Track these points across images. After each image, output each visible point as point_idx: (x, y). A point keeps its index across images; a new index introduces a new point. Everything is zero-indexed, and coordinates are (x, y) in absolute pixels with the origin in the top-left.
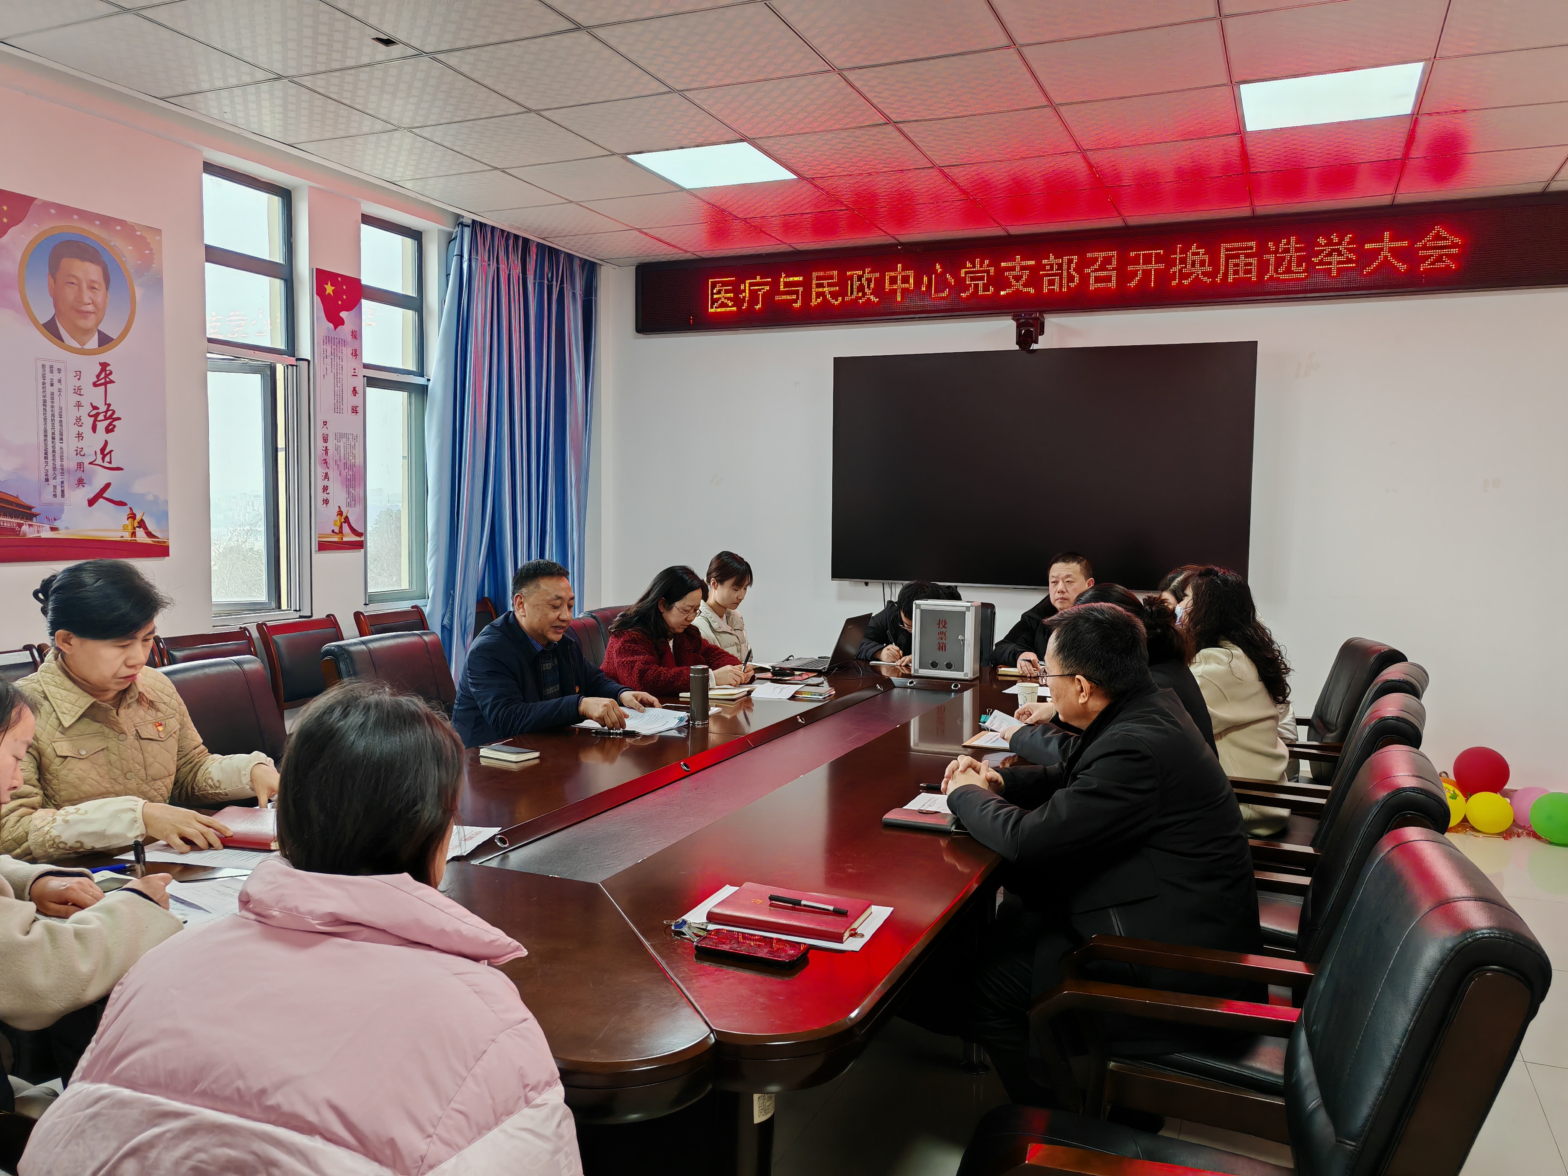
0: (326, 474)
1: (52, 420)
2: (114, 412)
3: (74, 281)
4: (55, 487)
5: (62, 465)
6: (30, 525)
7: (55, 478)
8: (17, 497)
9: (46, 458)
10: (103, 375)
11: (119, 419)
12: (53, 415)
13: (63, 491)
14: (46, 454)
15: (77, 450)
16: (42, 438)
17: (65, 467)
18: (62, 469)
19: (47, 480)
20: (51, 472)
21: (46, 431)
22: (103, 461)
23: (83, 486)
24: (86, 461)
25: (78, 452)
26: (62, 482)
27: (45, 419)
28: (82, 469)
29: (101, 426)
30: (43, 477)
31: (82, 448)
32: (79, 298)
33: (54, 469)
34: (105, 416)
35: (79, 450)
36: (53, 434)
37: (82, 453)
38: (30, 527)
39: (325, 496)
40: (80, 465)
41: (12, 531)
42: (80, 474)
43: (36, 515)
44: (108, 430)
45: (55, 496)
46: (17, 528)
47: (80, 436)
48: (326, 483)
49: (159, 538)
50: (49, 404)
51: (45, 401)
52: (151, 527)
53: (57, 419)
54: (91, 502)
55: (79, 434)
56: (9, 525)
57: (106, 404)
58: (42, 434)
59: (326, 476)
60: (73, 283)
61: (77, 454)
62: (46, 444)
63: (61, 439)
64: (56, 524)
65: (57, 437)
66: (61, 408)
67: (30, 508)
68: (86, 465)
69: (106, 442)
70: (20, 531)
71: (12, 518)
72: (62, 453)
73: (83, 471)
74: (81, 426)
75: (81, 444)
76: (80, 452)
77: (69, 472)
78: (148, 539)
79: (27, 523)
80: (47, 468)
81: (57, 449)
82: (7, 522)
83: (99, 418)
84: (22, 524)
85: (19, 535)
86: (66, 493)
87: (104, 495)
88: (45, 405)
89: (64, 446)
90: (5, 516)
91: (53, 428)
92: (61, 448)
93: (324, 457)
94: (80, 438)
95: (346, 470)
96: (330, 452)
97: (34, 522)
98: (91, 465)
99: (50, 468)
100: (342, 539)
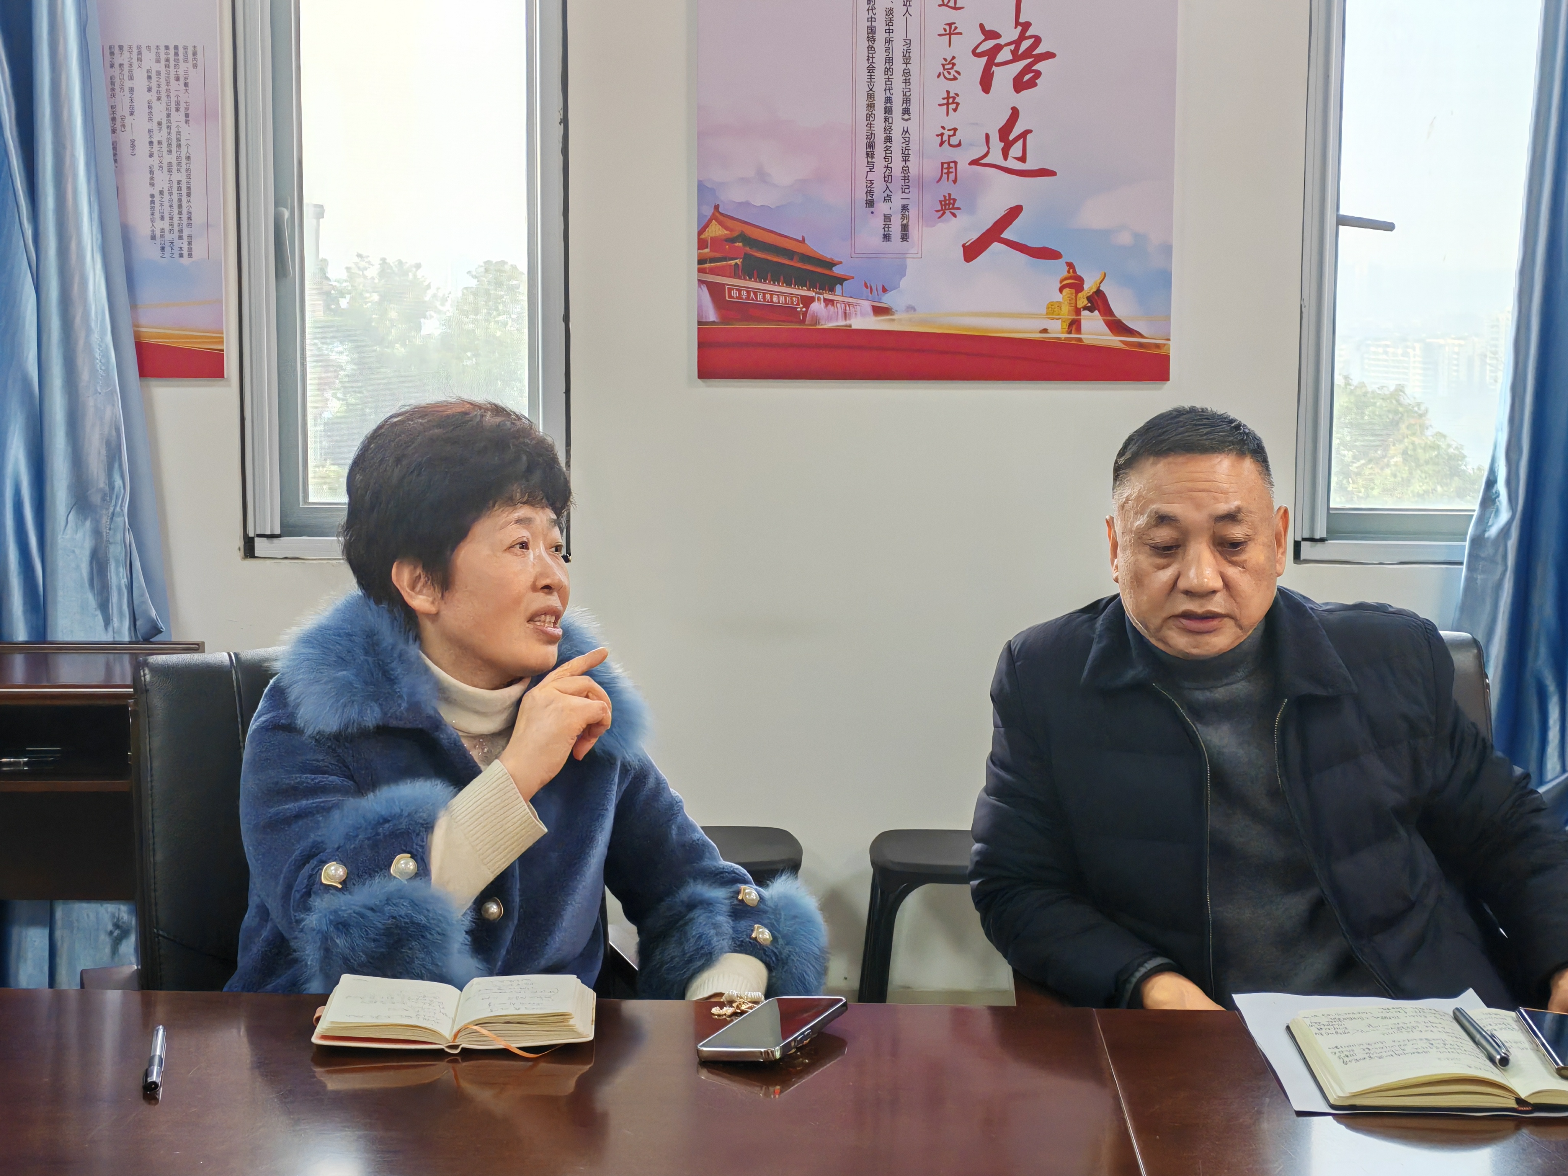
2: (1037, 40)
4: (887, 218)
5: (906, 170)
6: (827, 302)
7: (888, 199)
8: (803, 241)
9: (870, 154)
11: (1050, 55)
12: (889, 60)
13: (905, 228)
14: (871, 145)
15: (942, 135)
16: (863, 111)
17: (913, 171)
18: (906, 178)
19: (870, 203)
20: (879, 187)
21: (871, 96)
22: (1006, 157)
23: (954, 215)
24: (963, 158)
25: (945, 138)
26: (905, 208)
27: (871, 69)
28: (952, 176)
29: (1004, 76)
30: (862, 196)
31: (955, 130)
33: (888, 178)
34: (1014, 53)
35: (947, 133)
36: (888, 100)
37: (954, 141)
38: (826, 305)
40: (948, 169)
41: (788, 313)
43: (841, 280)
44: (1020, 85)
45: (887, 237)
46: (800, 308)
47: (950, 102)
49: (1141, 336)
50: (880, 35)
51: (872, 30)
52: (1121, 309)
53: (898, 66)
54: (972, 252)
55: (948, 98)
56: (782, 299)
57: (1017, 23)
58: (863, 102)
61: (942, 143)
62: (870, 125)
63: (906, 111)
64: (887, 300)
65: (898, 106)
66: (908, 43)
67: (831, 264)
68: (963, 167)
69: (1015, 114)
70: (805, 314)
71: (789, 284)
72: (907, 141)
73: (955, 181)
74: (955, 79)
75: (952, 121)
76: (949, 136)
77: (921, 184)
78: (1114, 341)
79: (822, 297)
80: (871, 176)
81: (896, 135)
82: (779, 294)
83: (1000, 58)
84: (812, 300)
85: (803, 322)
86: (913, 232)
87: (1004, 235)
88: (871, 38)
89: (913, 126)
90: (775, 280)
91: (888, 89)
92: (906, 131)
94: (952, 106)
97: (838, 295)
98: (975, 168)
99: (878, 175)
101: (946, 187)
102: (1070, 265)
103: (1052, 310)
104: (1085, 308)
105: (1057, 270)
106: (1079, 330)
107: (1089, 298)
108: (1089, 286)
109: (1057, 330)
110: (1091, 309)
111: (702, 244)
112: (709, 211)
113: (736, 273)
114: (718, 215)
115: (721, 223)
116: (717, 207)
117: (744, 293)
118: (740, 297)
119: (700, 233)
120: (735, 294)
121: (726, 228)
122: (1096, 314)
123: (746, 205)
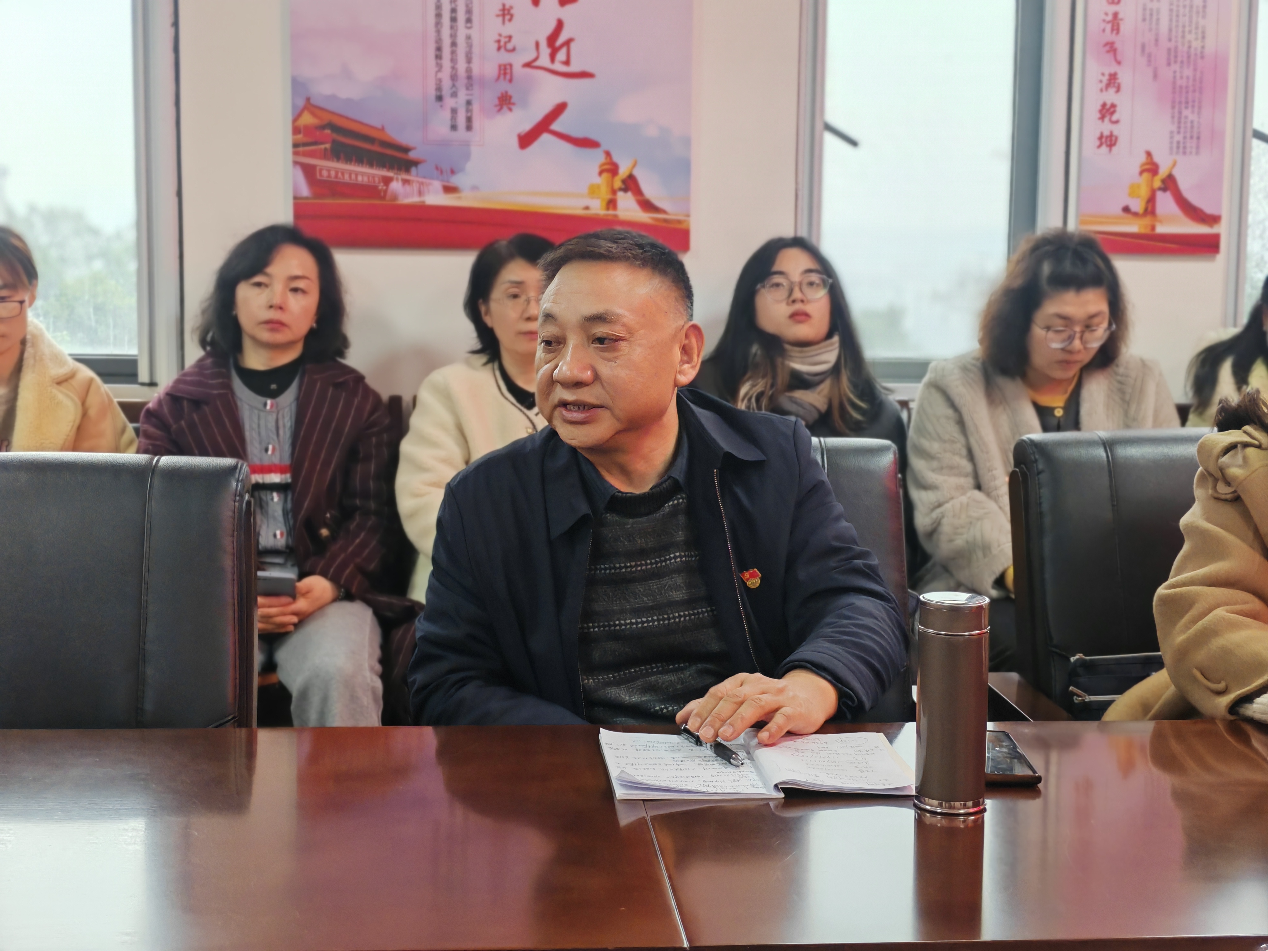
0: (1113, 78)
4: (454, 111)
5: (469, 71)
6: (406, 182)
7: (454, 95)
8: (383, 129)
9: (438, 57)
13: (469, 120)
14: (439, 49)
15: (499, 41)
16: (432, 20)
17: (476, 71)
18: (469, 78)
19: (440, 98)
20: (447, 84)
21: (438, 7)
22: (553, 61)
23: (510, 110)
24: (517, 61)
25: (502, 43)
26: (469, 103)
28: (508, 77)
30: (432, 93)
31: (511, 37)
33: (454, 77)
35: (503, 40)
36: (454, 11)
37: (509, 46)
38: (404, 184)
39: (1106, 128)
40: (505, 71)
41: (370, 191)
42: (504, 86)
43: (415, 163)
45: (454, 127)
46: (381, 186)
47: (506, 13)
48: (1110, 97)
49: (666, 213)
52: (650, 190)
54: (526, 141)
55: (504, 9)
56: (366, 179)
58: (432, 12)
59: (1112, 81)
61: (499, 48)
62: (438, 32)
63: (469, 20)
64: (455, 181)
65: (461, 16)
67: (406, 150)
68: (518, 69)
69: (560, 25)
70: (386, 191)
71: (372, 167)
72: (470, 46)
73: (511, 81)
75: (508, 29)
76: (506, 43)
77: (483, 83)
78: (644, 217)
79: (400, 177)
80: (440, 75)
81: (461, 40)
82: (363, 174)
84: (391, 179)
85: (383, 198)
86: (476, 123)
87: (553, 127)
89: (474, 33)
90: (360, 161)
92: (468, 38)
93: (1109, 36)
94: (507, 17)
95: (1176, 67)
96: (1126, 27)
97: (413, 175)
98: (528, 70)
99: (445, 75)
100: (1153, 228)
102: (608, 154)
103: (593, 191)
104: (621, 189)
105: (596, 158)
106: (615, 208)
107: (623, 181)
108: (623, 171)
109: (597, 208)
110: (625, 190)
111: (296, 130)
112: (301, 103)
113: (325, 155)
114: (309, 106)
115: (314, 114)
116: (308, 99)
117: (333, 173)
118: (329, 176)
119: (295, 120)
120: (325, 173)
121: (317, 117)
122: (629, 194)
123: (333, 97)
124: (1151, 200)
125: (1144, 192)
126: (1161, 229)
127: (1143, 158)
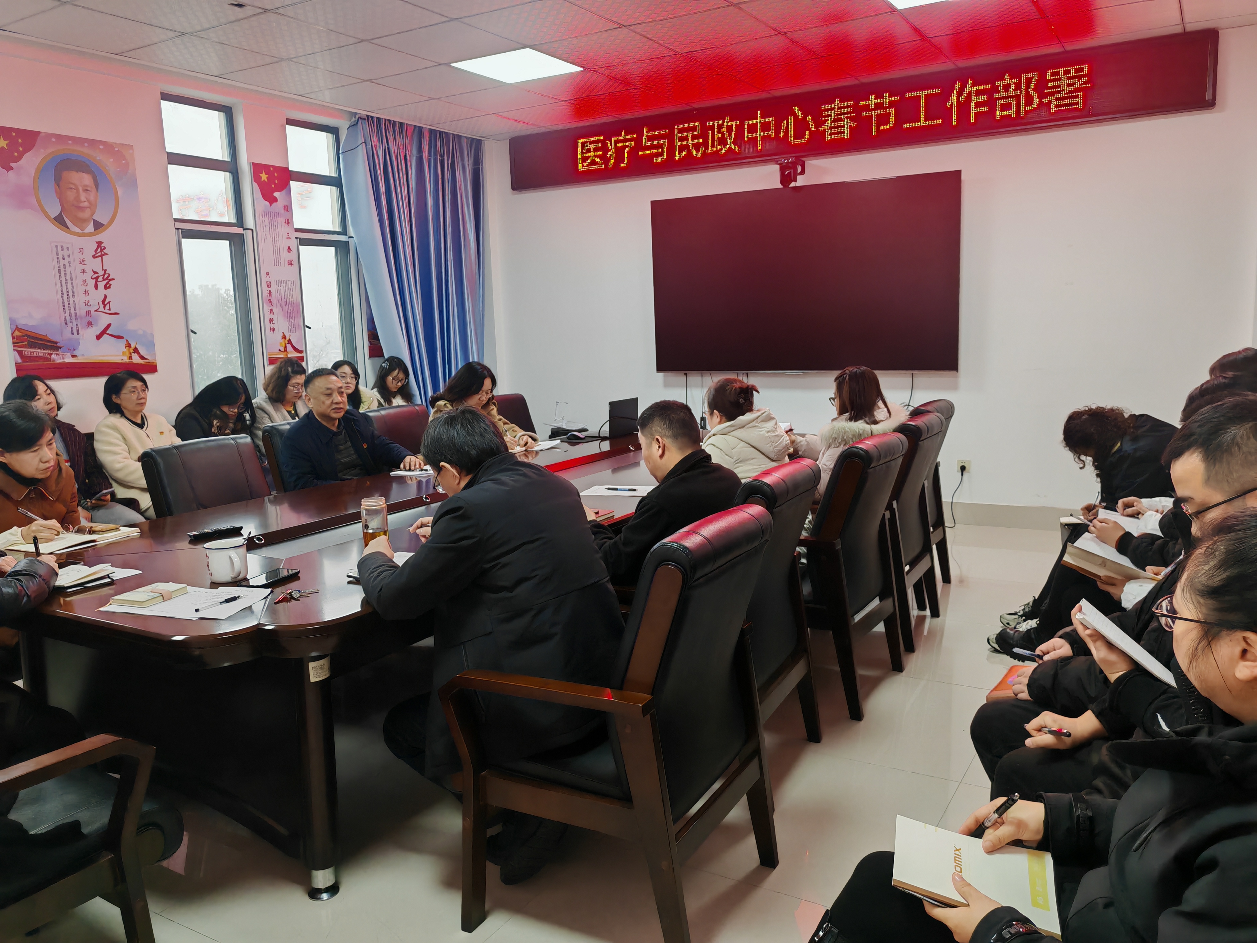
0: (271, 310)
1: (66, 283)
2: (109, 275)
3: (73, 187)
4: (72, 328)
5: (76, 313)
6: (57, 354)
7: (71, 322)
8: (47, 336)
9: (64, 309)
10: (99, 250)
11: (113, 279)
12: (66, 280)
13: (78, 331)
14: (64, 306)
15: (85, 303)
16: (60, 296)
17: (78, 314)
18: (76, 316)
19: (66, 324)
20: (68, 318)
21: (62, 291)
22: (105, 309)
23: (92, 327)
24: (92, 309)
27: (61, 283)
28: (90, 315)
29: (101, 285)
30: (63, 322)
31: (89, 301)
32: (78, 199)
33: (71, 316)
34: (103, 278)
36: (67, 292)
37: (89, 304)
39: (272, 326)
40: (88, 313)
41: (45, 359)
43: (60, 348)
44: (107, 287)
45: (73, 334)
46: (48, 357)
48: (271, 316)
49: (148, 360)
50: (62, 272)
51: (59, 270)
52: (142, 352)
53: (69, 282)
54: (99, 337)
55: (86, 291)
56: (42, 354)
57: (103, 270)
58: (60, 292)
60: (72, 188)
61: (85, 305)
62: (63, 300)
63: (73, 295)
64: (75, 353)
65: (71, 294)
66: (71, 274)
67: (56, 343)
68: (93, 312)
69: (106, 297)
70: (50, 359)
71: (44, 350)
72: (75, 304)
73: (91, 316)
74: (87, 286)
75: (87, 298)
76: (87, 303)
77: (81, 318)
78: (142, 362)
79: (55, 353)
80: (65, 315)
81: (71, 302)
82: (41, 353)
83: (99, 280)
84: (52, 354)
85: (50, 361)
86: (80, 332)
87: (107, 332)
88: (60, 273)
89: (76, 300)
90: (39, 348)
91: (67, 288)
92: (74, 302)
93: (269, 298)
94: (87, 294)
95: (287, 306)
96: (273, 294)
97: (60, 352)
98: (96, 312)
99: (67, 315)
100: (287, 355)
101: (88, 319)
102: (127, 340)
103: (124, 353)
106: (132, 359)
107: (134, 350)
108: (133, 346)
109: (126, 359)
110: (134, 353)
111: (13, 338)
112: (15, 327)
113: (25, 346)
114: (17, 329)
115: (18, 331)
116: (17, 326)
117: (29, 353)
118: (28, 354)
119: (12, 334)
120: (26, 353)
121: (21, 332)
122: (136, 354)
123: (26, 325)
124: (286, 347)
125: (284, 345)
126: (289, 356)
127: (282, 334)
